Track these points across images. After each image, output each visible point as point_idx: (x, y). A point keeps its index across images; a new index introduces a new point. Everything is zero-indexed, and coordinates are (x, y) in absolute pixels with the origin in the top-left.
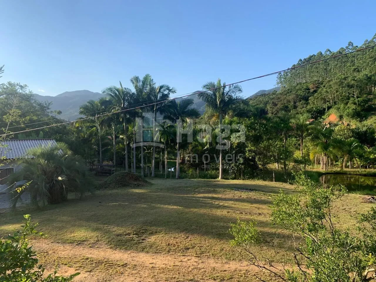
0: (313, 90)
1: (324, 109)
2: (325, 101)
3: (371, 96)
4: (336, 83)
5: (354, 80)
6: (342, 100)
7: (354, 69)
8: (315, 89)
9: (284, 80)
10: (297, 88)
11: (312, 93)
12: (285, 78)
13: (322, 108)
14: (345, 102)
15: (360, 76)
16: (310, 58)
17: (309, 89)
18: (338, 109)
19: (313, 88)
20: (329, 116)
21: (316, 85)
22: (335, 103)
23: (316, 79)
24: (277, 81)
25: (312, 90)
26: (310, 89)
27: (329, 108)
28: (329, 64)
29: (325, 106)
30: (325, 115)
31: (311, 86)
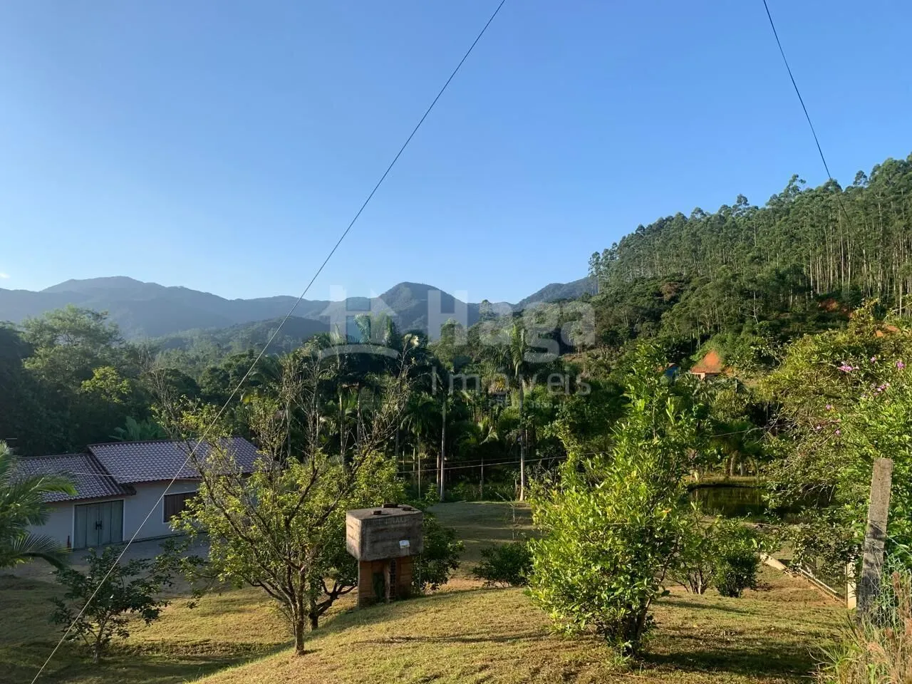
0: (669, 296)
1: (695, 341)
2: (695, 323)
3: (786, 315)
4: (717, 287)
5: (751, 281)
6: (730, 323)
7: (752, 257)
8: (674, 294)
9: (606, 268)
10: (635, 290)
11: (668, 303)
12: (608, 266)
13: (689, 338)
14: (735, 327)
15: (765, 272)
16: (662, 224)
17: (660, 294)
18: (723, 342)
19: (669, 293)
20: (704, 357)
21: (676, 286)
22: (716, 327)
23: (674, 270)
24: (590, 271)
25: (667, 297)
26: (662, 295)
27: (705, 338)
28: (700, 240)
29: (696, 334)
30: (697, 355)
31: (665, 288)
